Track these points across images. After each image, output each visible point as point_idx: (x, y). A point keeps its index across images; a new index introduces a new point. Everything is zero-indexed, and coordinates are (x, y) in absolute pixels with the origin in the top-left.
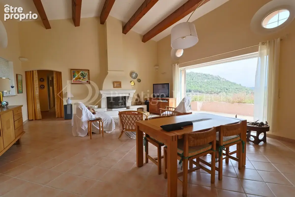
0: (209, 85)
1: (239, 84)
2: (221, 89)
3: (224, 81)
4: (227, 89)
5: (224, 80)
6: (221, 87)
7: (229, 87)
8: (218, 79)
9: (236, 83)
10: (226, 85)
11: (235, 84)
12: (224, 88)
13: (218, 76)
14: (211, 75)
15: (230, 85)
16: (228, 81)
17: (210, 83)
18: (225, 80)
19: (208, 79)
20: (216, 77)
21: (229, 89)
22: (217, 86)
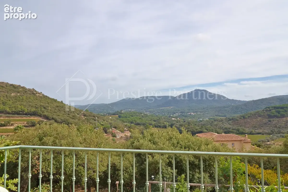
0: (19, 101)
1: (60, 101)
2: (37, 108)
3: (41, 97)
4: (44, 108)
5: (41, 95)
6: (36, 105)
7: (47, 105)
8: (33, 94)
9: (57, 100)
10: (43, 102)
11: (55, 101)
12: (41, 106)
13: (33, 89)
14: (22, 87)
15: (49, 102)
16: (46, 96)
17: (20, 98)
18: (43, 95)
19: (18, 92)
20: (29, 90)
21: (47, 108)
22: (31, 104)
